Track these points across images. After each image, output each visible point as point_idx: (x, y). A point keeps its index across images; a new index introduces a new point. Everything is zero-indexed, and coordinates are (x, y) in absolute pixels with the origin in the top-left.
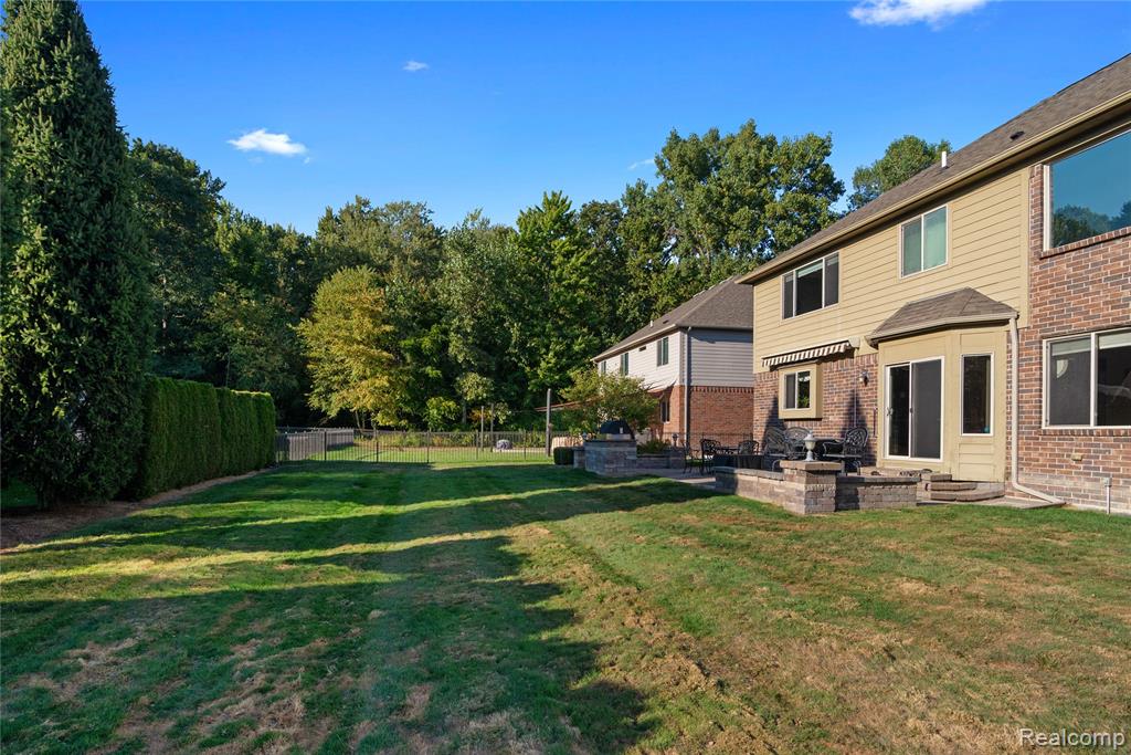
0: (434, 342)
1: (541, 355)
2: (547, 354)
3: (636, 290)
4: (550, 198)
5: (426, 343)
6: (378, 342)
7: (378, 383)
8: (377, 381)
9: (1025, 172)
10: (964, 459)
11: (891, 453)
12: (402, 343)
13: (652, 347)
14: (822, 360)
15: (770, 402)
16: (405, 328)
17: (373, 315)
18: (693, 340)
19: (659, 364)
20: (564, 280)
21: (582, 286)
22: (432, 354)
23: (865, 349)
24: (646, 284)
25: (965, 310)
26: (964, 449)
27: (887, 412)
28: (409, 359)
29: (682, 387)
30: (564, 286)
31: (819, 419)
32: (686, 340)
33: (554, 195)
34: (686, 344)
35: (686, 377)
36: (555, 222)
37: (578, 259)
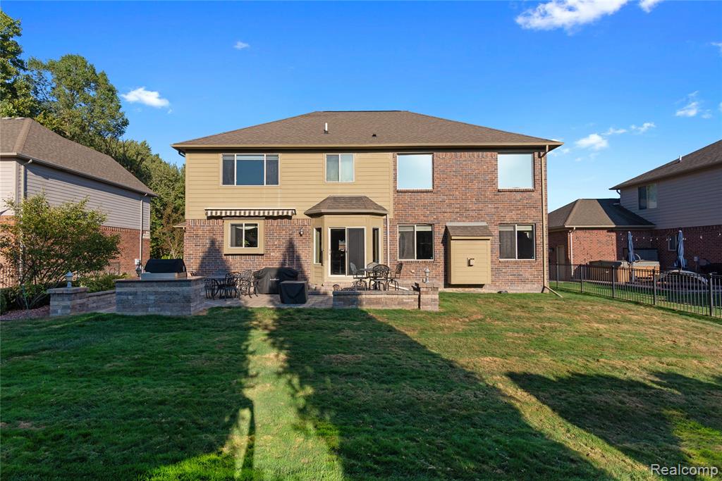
9: (391, 154)
14: (268, 218)
15: (207, 242)
18: (29, 173)
23: (300, 215)
27: (329, 251)
31: (263, 254)
32: (22, 172)
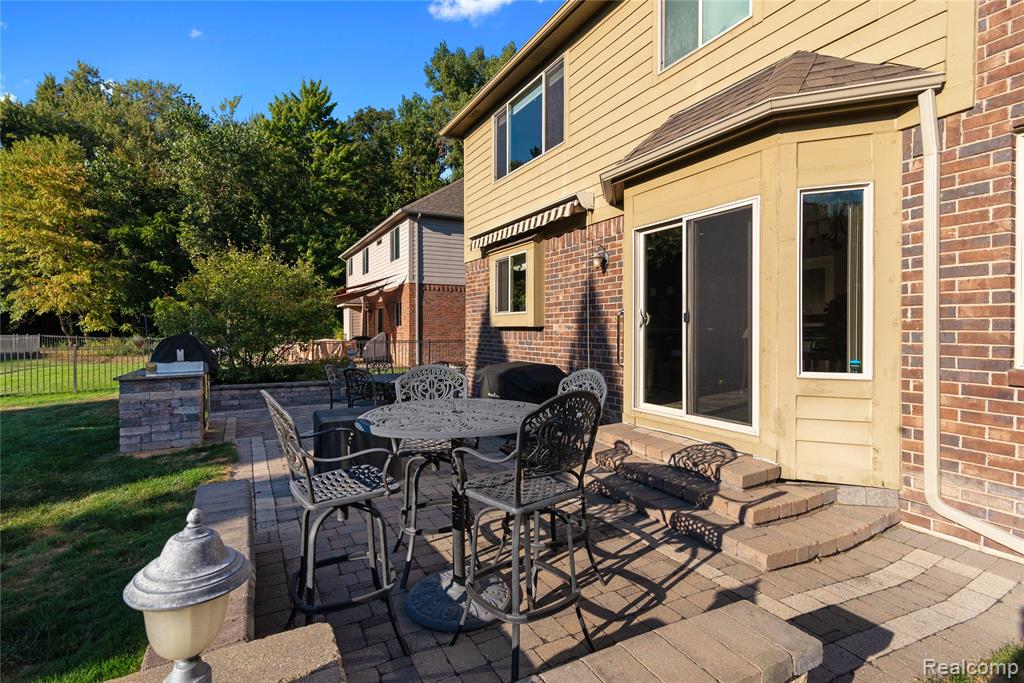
0: (159, 232)
1: (298, 253)
2: (305, 252)
3: (402, 192)
4: (308, 86)
5: (147, 232)
6: (82, 229)
7: (75, 279)
8: (75, 276)
10: (807, 431)
11: (649, 399)
12: (112, 232)
13: (386, 238)
14: (541, 233)
15: (481, 302)
16: (119, 213)
17: (67, 194)
18: (425, 230)
19: (392, 260)
20: (323, 174)
21: (344, 183)
22: (157, 246)
23: (601, 210)
24: (411, 186)
25: (809, 84)
26: (808, 408)
27: (640, 320)
28: (126, 251)
29: (412, 285)
30: (323, 180)
31: (540, 329)
32: (416, 230)
33: (313, 84)
34: (416, 234)
35: (416, 273)
36: (312, 111)
37: (337, 153)
